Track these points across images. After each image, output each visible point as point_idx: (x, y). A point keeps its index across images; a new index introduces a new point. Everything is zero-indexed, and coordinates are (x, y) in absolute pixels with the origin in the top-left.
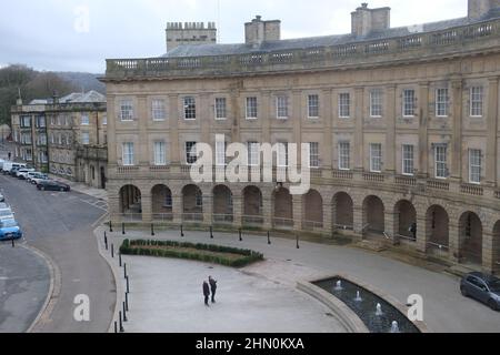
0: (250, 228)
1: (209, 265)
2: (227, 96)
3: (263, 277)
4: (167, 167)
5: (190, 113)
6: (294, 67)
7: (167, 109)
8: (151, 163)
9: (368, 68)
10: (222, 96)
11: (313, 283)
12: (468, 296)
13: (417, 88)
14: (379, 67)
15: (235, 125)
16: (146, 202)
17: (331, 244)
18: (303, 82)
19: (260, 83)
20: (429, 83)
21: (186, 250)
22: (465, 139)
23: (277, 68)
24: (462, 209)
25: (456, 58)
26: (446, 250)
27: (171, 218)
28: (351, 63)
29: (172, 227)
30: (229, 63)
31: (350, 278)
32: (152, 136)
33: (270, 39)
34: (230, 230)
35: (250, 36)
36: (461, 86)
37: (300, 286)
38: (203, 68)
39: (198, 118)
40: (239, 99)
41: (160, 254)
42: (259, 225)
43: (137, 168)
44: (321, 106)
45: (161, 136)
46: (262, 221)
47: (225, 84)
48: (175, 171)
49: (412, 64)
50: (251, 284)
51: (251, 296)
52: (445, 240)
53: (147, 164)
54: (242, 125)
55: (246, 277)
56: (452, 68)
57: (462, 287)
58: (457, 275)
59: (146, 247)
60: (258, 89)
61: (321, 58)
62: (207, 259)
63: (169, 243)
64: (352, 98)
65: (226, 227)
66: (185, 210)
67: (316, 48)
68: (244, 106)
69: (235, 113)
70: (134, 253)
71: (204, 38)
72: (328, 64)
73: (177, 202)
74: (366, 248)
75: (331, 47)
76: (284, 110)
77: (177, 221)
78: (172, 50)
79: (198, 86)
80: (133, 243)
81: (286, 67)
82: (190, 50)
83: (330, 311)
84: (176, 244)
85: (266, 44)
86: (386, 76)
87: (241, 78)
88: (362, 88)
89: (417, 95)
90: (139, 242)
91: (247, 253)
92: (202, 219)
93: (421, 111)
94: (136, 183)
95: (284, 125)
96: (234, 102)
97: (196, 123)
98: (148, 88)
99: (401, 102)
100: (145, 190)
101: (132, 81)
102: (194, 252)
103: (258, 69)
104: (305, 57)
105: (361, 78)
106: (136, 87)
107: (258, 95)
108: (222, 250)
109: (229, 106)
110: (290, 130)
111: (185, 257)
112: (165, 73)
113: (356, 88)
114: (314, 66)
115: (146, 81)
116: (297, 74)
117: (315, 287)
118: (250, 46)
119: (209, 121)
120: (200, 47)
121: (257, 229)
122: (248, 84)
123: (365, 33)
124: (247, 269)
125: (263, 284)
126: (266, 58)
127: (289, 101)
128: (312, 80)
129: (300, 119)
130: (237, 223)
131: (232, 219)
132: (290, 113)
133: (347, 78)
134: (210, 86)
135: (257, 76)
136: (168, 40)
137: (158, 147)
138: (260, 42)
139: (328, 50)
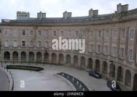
0: (38, 62)
1: (30, 71)
2: (33, 30)
3: (44, 73)
4: (17, 47)
5: (24, 34)
6: (50, 24)
7: (18, 33)
8: (13, 46)
9: (68, 26)
10: (32, 30)
11: (57, 74)
12: (90, 76)
13: (79, 31)
14: (70, 26)
15: (35, 37)
16: (11, 56)
17: (59, 65)
18: (52, 28)
19: (42, 28)
20: (81, 30)
21: (24, 68)
22: (89, 42)
23: (46, 24)
24: (88, 57)
25: (88, 25)
26: (85, 66)
27: (18, 60)
28: (64, 24)
29: (18, 62)
30: (34, 22)
31: (65, 73)
32: (13, 39)
33: (43, 17)
34: (33, 63)
35: (39, 16)
36: (89, 31)
37: (54, 75)
38: (28, 23)
39: (26, 35)
40: (36, 31)
41: (17, 69)
42: (41, 61)
43: (9, 47)
44: (57, 33)
45: (16, 39)
46: (41, 60)
47: (33, 27)
48: (19, 48)
49: (78, 25)
50: (42, 75)
51: (43, 78)
52: (84, 64)
53: (12, 46)
54: (37, 37)
55: (41, 73)
56: (87, 27)
57: (89, 74)
58: (87, 71)
59: (13, 67)
60: (41, 29)
61: (57, 23)
62: (30, 70)
63: (19, 66)
64: (64, 32)
65: (32, 62)
66: (21, 58)
67: (56, 20)
68: (38, 33)
69: (35, 34)
70: (10, 68)
71: (26, 16)
72: (58, 24)
73: (20, 56)
74: (66, 66)
75: (59, 20)
76: (47, 34)
77: (20, 60)
78: (19, 18)
79: (26, 27)
80: (9, 66)
81: (48, 24)
82: (23, 18)
83: (62, 80)
84: (21, 66)
85: (42, 18)
86: (72, 28)
87: (37, 26)
88: (66, 30)
89: (79, 32)
90: (11, 66)
91: (39, 68)
92: (26, 60)
93: (80, 36)
94: (9, 51)
95: (47, 38)
96: (35, 32)
97: (25, 36)
98: (13, 27)
99: (75, 33)
100: (11, 53)
101: (9, 25)
102: (26, 68)
103: (41, 24)
104: (53, 22)
105: (66, 28)
106: (10, 27)
107: (41, 30)
108: (33, 67)
109: (34, 33)
110: (49, 39)
111: (24, 69)
112: (17, 24)
113: (65, 30)
114: (55, 24)
115: (12, 25)
116: (51, 26)
117: (58, 75)
118: (39, 18)
119: (29, 36)
120: (26, 18)
121: (40, 62)
122: (39, 28)
123: (66, 17)
124: (40, 72)
125: (45, 75)
126: (43, 22)
127: (49, 32)
128: (55, 28)
129: (52, 36)
130: (35, 61)
131: (34, 60)
132: (49, 35)
133: (63, 28)
134: (29, 28)
135: (41, 26)
136: (17, 16)
137: (15, 42)
138: (41, 18)
139: (58, 21)
